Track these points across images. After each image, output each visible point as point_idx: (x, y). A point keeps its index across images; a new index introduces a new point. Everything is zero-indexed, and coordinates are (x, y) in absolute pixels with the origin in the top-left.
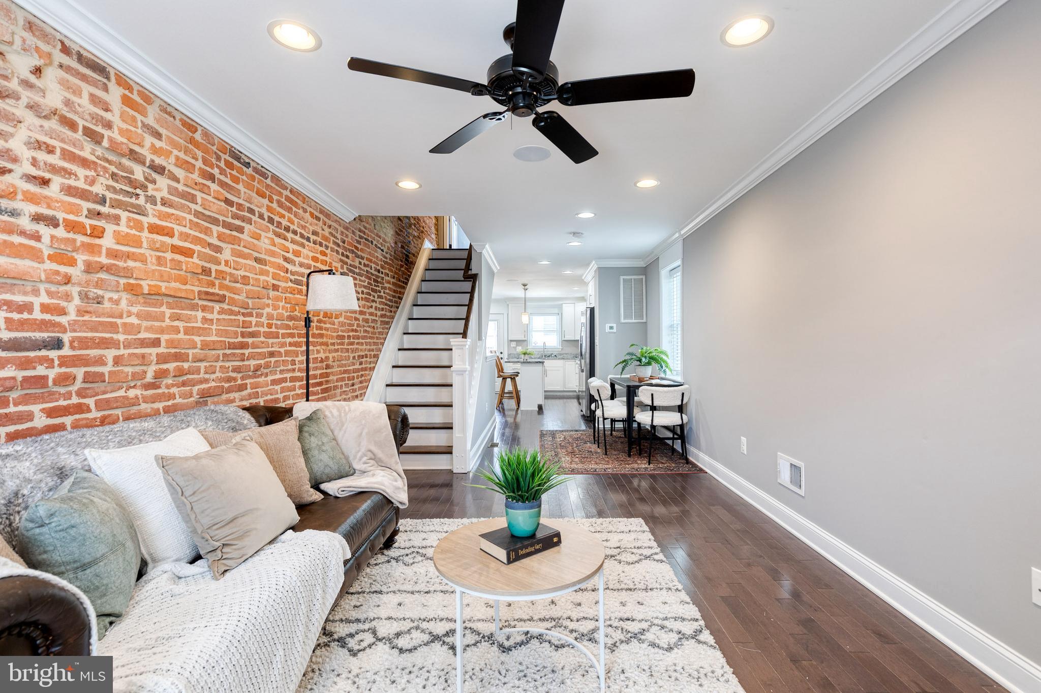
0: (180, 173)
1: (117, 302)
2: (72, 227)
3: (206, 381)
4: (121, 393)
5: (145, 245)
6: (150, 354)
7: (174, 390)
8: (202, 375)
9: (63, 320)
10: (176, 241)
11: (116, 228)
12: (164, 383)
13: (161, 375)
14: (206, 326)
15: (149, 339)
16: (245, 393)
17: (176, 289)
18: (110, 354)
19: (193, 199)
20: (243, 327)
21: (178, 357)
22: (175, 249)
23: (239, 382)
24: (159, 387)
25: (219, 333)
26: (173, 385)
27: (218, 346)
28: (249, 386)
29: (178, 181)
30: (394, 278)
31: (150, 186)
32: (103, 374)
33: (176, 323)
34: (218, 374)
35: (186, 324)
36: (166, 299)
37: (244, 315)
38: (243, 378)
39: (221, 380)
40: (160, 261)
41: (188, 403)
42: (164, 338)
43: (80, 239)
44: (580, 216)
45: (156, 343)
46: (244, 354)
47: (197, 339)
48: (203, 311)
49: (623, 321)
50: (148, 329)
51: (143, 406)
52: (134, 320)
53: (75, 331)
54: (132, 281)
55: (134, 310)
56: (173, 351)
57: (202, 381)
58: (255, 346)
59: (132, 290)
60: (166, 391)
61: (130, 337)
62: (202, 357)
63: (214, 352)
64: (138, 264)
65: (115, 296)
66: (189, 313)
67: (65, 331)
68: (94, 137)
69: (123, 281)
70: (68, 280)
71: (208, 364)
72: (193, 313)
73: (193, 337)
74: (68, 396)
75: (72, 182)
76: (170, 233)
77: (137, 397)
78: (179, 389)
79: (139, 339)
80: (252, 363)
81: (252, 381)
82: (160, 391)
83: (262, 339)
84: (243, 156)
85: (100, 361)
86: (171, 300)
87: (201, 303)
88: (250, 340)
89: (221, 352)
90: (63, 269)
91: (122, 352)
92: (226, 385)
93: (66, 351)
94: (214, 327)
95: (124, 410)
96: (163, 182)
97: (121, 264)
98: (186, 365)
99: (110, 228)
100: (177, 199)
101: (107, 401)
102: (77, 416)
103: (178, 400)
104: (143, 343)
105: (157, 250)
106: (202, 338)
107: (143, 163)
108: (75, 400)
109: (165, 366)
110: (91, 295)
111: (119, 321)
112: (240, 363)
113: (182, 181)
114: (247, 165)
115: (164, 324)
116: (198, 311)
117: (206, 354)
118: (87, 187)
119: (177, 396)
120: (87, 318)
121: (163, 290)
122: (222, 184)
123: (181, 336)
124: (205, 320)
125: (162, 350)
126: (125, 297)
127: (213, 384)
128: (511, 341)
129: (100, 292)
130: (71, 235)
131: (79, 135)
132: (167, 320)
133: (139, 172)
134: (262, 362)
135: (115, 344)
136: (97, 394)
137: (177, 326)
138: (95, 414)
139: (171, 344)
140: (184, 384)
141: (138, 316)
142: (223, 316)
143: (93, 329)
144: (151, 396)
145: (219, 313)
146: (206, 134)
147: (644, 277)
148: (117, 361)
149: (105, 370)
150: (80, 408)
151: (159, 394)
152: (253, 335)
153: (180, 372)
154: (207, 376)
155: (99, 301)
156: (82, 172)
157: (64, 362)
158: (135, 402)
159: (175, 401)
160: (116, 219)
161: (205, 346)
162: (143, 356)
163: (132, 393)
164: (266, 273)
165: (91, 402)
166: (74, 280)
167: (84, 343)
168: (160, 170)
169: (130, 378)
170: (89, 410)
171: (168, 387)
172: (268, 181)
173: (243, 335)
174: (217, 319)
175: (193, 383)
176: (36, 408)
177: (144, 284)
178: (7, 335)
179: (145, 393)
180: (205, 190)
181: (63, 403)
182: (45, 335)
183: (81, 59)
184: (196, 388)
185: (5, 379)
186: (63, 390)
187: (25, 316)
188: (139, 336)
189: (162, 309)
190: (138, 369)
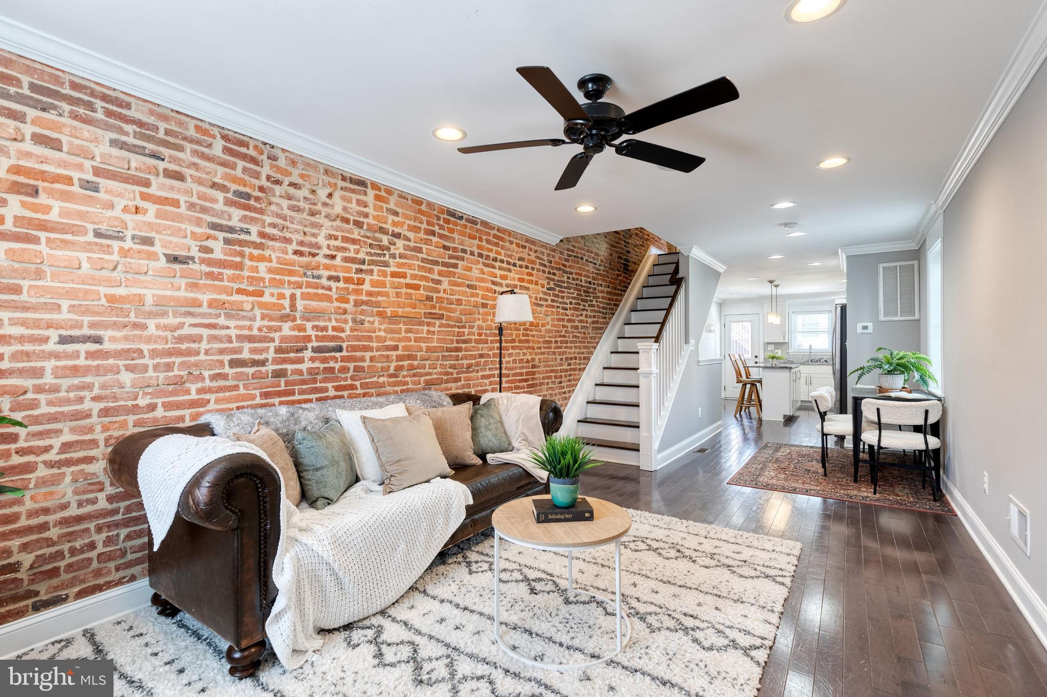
0: (411, 235)
1: (372, 323)
2: (348, 280)
3: (430, 374)
4: (375, 379)
5: (388, 286)
6: (392, 355)
7: (408, 379)
8: (426, 370)
9: (343, 335)
10: (408, 281)
11: (371, 277)
12: (401, 374)
13: (399, 368)
14: (430, 336)
15: (392, 345)
16: (459, 384)
17: (408, 312)
18: (368, 355)
19: (420, 250)
20: (457, 336)
21: (410, 357)
22: (408, 286)
23: (455, 376)
24: (398, 377)
25: (439, 341)
26: (407, 376)
27: (438, 350)
28: (462, 379)
29: (409, 240)
30: (609, 287)
31: (392, 247)
32: (364, 367)
33: (409, 335)
34: (439, 370)
35: (416, 335)
36: (402, 319)
37: (458, 327)
38: (458, 373)
39: (441, 373)
40: (398, 295)
41: (417, 388)
42: (401, 344)
43: (352, 287)
44: (776, 207)
45: (396, 348)
46: (458, 356)
47: (423, 345)
48: (427, 326)
49: (882, 318)
50: (391, 339)
51: (388, 388)
52: (382, 334)
53: (349, 341)
54: (381, 309)
55: (383, 327)
56: (407, 353)
57: (426, 374)
58: (466, 350)
59: (380, 314)
60: (403, 379)
61: (380, 344)
62: (426, 357)
63: (435, 354)
64: (384, 298)
65: (371, 319)
66: (418, 327)
67: (344, 341)
68: (359, 224)
69: (375, 310)
70: (345, 312)
71: (431, 362)
72: (420, 327)
73: (420, 344)
74: (346, 379)
75: (347, 254)
76: (404, 276)
77: (384, 382)
78: (411, 378)
79: (385, 346)
80: (465, 362)
81: (465, 375)
82: (398, 379)
83: (473, 344)
84: (457, 213)
85: (362, 359)
86: (405, 320)
87: (426, 320)
88: (463, 346)
89: (440, 354)
90: (343, 305)
91: (375, 353)
92: (445, 377)
93: (344, 353)
94: (435, 337)
95: (377, 390)
96: (400, 243)
97: (374, 299)
98: (416, 363)
99: (368, 278)
100: (409, 253)
101: (367, 383)
102: (350, 392)
103: (410, 386)
104: (388, 348)
105: (396, 288)
106: (426, 344)
107: (388, 234)
108: (349, 382)
109: (401, 363)
110: (358, 320)
111: (373, 335)
112: (456, 362)
113: (412, 240)
114: (461, 218)
115: (401, 336)
116: (424, 326)
117: (430, 355)
118: (355, 256)
119: (410, 383)
120: (355, 333)
121: (400, 313)
122: (441, 236)
123: (412, 343)
124: (429, 332)
125: (400, 352)
126: (377, 319)
127: (435, 376)
128: (768, 343)
129: (363, 318)
130: (347, 285)
131: (351, 226)
132: (403, 333)
133: (385, 240)
134: (473, 361)
135: (370, 349)
136: (361, 379)
137: (410, 337)
138: (359, 391)
139: (405, 348)
140: (414, 375)
141: (385, 331)
142: (442, 329)
143: (359, 340)
144: (393, 382)
145: (439, 327)
146: (430, 204)
147: (916, 263)
148: (372, 359)
149: (365, 364)
150: (353, 387)
151: (398, 381)
152: (465, 342)
153: (411, 368)
154: (430, 371)
155: (362, 323)
156: (352, 247)
157: (343, 359)
158: (383, 385)
159: (408, 386)
160: (371, 272)
161: (429, 349)
162: (388, 356)
163: (381, 380)
164: (477, 295)
165: (358, 383)
166: (349, 311)
167: (354, 348)
168: (398, 236)
169: (380, 370)
170: (357, 389)
171: (404, 377)
172: (478, 227)
173: (458, 342)
174: (438, 331)
175: (421, 375)
176: (330, 385)
177: (388, 310)
178: (315, 344)
179: (389, 380)
180: (429, 242)
181: (343, 383)
182: (334, 344)
183: (352, 181)
184: (423, 378)
185: (315, 368)
186: (343, 376)
187: (325, 333)
188: (386, 344)
189: (400, 326)
190: (385, 364)
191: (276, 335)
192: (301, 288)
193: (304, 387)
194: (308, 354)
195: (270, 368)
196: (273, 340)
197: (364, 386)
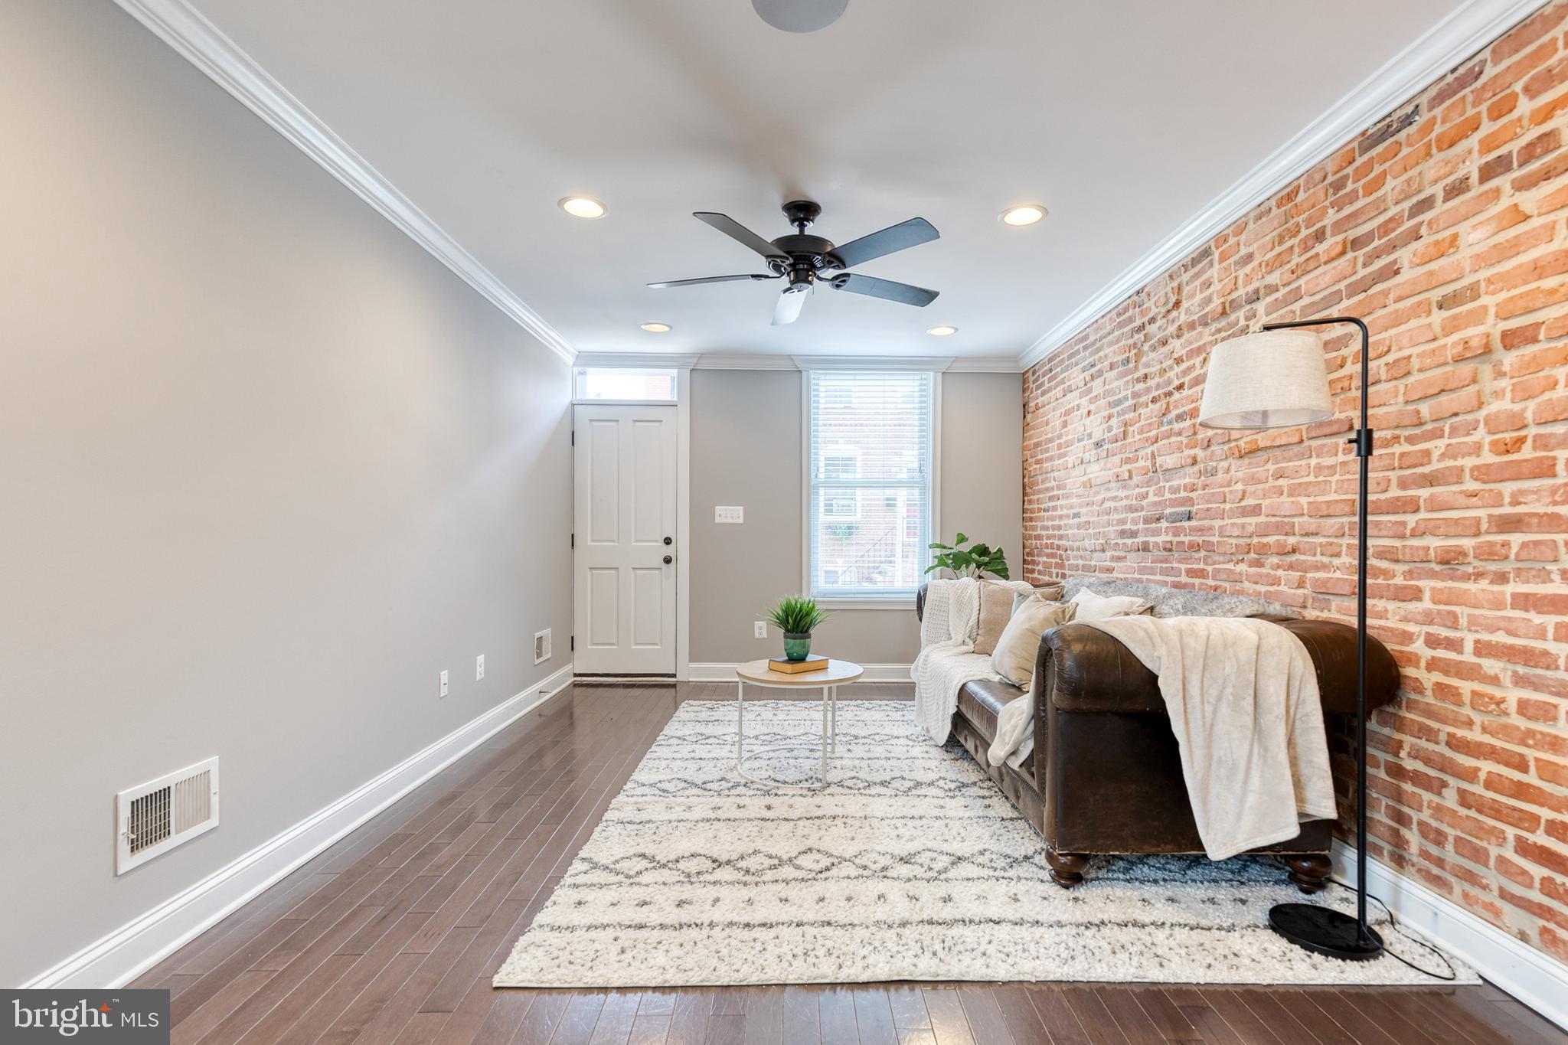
1: (1228, 471)
3: (1324, 567)
4: (1230, 566)
6: (1251, 524)
7: (1280, 573)
8: (1318, 558)
9: (1194, 495)
12: (1269, 561)
13: (1262, 550)
14: (1321, 478)
15: (1249, 506)
16: (1413, 606)
17: (1274, 437)
18: (1217, 523)
19: (1295, 296)
20: (1401, 468)
21: (1277, 528)
23: (1399, 581)
24: (1262, 565)
25: (1343, 486)
26: (1278, 567)
27: (1338, 511)
28: (1427, 595)
29: (1275, 290)
31: (1251, 323)
32: (1213, 544)
33: (1281, 482)
35: (1292, 481)
36: (1271, 453)
37: (1410, 440)
38: (1409, 574)
41: (1294, 594)
42: (1264, 503)
45: (1257, 510)
46: (1404, 524)
47: (1304, 501)
48: (1317, 455)
50: (1252, 494)
51: (1246, 585)
52: (1239, 486)
53: (1198, 504)
55: (1240, 474)
57: (1317, 567)
58: (1435, 506)
59: (1233, 453)
60: (1272, 572)
61: (1233, 505)
62: (1312, 528)
63: (1332, 521)
65: (1224, 464)
66: (1296, 463)
67: (1193, 505)
68: (1204, 322)
69: (1225, 447)
70: (1195, 462)
71: (1325, 540)
72: (1304, 462)
73: (1299, 499)
74: (1199, 561)
75: (1193, 375)
77: (1240, 574)
78: (1286, 573)
79: (1240, 507)
80: (1434, 543)
81: (1439, 584)
82: (1264, 571)
83: (1471, 485)
84: (1398, 114)
85: (1210, 531)
86: (1277, 452)
87: (1314, 443)
88: (1424, 493)
89: (1344, 521)
90: (1193, 452)
91: (1225, 521)
93: (1194, 522)
94: (1337, 477)
95: (1231, 584)
96: (1261, 307)
98: (1291, 540)
102: (1201, 580)
104: (1245, 511)
106: (1311, 499)
107: (1240, 307)
108: (1202, 566)
109: (1265, 540)
110: (1209, 468)
111: (1227, 490)
112: (1398, 543)
113: (1279, 286)
115: (1267, 486)
116: (1310, 457)
117: (1320, 523)
119: (1283, 582)
120: (1206, 491)
121: (1261, 444)
122: (1341, 225)
123: (1284, 498)
125: (1263, 518)
126: (1234, 463)
127: (1338, 575)
129: (1214, 464)
132: (1270, 479)
134: (1468, 543)
135: (1222, 514)
136: (1214, 563)
137: (1281, 486)
138: (1210, 582)
139: (1270, 510)
140: (1291, 567)
141: (1242, 480)
143: (1208, 501)
144: (1255, 575)
148: (1221, 531)
149: (1215, 539)
150: (1203, 574)
151: (1261, 575)
152: (1431, 480)
153: (1281, 550)
154: (1326, 560)
155: (1214, 472)
158: (1238, 578)
159: (1280, 588)
161: (1316, 510)
162: (1243, 526)
163: (1242, 567)
165: (1210, 569)
166: (1199, 458)
167: (1202, 515)
168: (1255, 298)
169: (1234, 550)
170: (1208, 578)
172: (1485, 75)
173: (1403, 484)
176: (1183, 567)
177: (1241, 443)
178: (1168, 511)
179: (1248, 569)
180: (1312, 264)
181: (1195, 566)
182: (1183, 509)
183: (1195, 261)
184: (1309, 575)
185: (1168, 542)
186: (1196, 556)
187: (1177, 495)
188: (1243, 503)
189: (1266, 468)
190: (1242, 541)
191: (1144, 503)
192: (1156, 441)
193: (1164, 565)
194: (1164, 524)
195: (1140, 539)
196: (1142, 509)
197: (1217, 572)
